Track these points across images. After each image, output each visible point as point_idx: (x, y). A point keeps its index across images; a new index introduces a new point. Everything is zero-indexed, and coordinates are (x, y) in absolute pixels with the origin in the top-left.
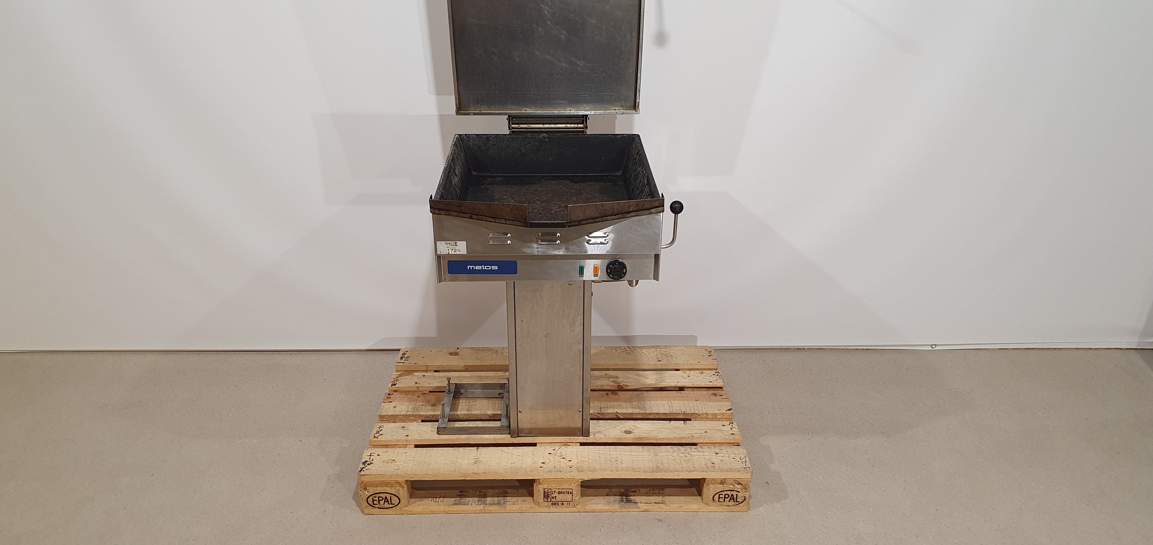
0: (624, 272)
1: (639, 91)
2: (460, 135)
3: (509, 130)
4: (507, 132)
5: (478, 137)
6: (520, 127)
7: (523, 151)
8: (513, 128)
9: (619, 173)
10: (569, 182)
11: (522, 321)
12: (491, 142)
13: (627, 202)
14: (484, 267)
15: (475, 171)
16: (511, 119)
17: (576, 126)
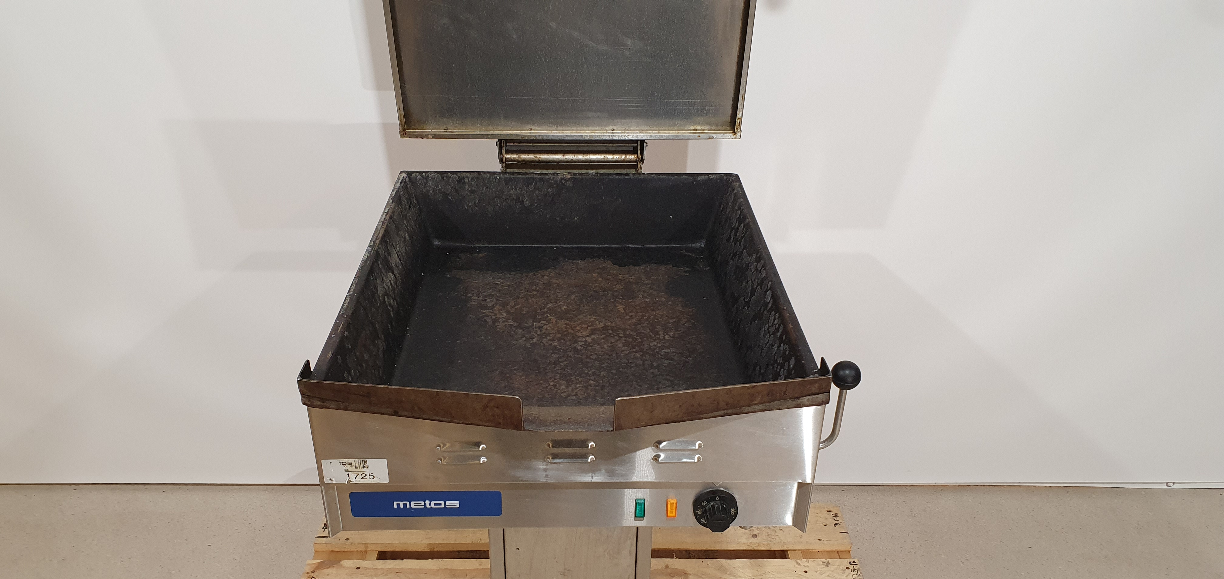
0: (733, 513)
1: (743, 97)
2: (409, 173)
3: (500, 163)
4: (497, 167)
5: (443, 178)
6: (520, 160)
7: (527, 203)
8: (508, 160)
9: (702, 244)
10: (608, 264)
11: (518, 549)
12: (467, 186)
13: (749, 388)
14: (430, 504)
15: (438, 238)
16: (503, 145)
17: (623, 157)
